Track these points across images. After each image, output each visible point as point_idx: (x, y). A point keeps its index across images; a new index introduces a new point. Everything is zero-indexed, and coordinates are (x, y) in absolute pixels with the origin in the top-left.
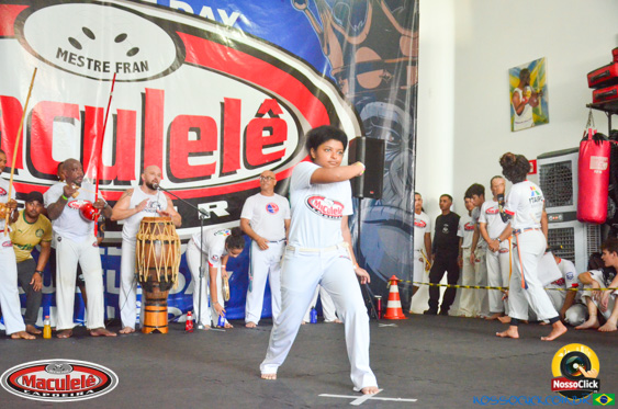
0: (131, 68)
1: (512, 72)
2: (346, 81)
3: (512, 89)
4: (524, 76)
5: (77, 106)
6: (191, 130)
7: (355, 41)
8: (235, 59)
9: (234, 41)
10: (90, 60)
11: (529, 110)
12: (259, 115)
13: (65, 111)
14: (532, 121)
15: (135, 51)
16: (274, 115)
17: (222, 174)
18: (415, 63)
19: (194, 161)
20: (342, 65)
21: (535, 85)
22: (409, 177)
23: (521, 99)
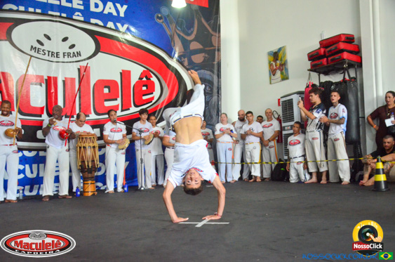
0: (72, 55)
1: (269, 54)
2: (186, 59)
3: (270, 62)
4: (275, 55)
5: (43, 77)
6: (106, 87)
7: (189, 38)
8: (127, 49)
9: (126, 40)
10: (49, 52)
11: (278, 73)
12: (141, 78)
13: (36, 79)
14: (280, 79)
15: (72, 46)
16: (148, 79)
17: (122, 111)
18: (219, 50)
19: (107, 104)
20: (183, 50)
21: (281, 60)
22: (218, 109)
23: (275, 67)
